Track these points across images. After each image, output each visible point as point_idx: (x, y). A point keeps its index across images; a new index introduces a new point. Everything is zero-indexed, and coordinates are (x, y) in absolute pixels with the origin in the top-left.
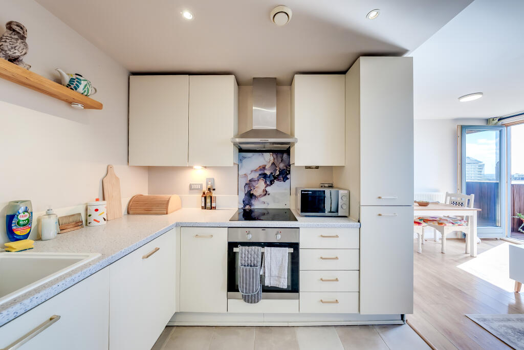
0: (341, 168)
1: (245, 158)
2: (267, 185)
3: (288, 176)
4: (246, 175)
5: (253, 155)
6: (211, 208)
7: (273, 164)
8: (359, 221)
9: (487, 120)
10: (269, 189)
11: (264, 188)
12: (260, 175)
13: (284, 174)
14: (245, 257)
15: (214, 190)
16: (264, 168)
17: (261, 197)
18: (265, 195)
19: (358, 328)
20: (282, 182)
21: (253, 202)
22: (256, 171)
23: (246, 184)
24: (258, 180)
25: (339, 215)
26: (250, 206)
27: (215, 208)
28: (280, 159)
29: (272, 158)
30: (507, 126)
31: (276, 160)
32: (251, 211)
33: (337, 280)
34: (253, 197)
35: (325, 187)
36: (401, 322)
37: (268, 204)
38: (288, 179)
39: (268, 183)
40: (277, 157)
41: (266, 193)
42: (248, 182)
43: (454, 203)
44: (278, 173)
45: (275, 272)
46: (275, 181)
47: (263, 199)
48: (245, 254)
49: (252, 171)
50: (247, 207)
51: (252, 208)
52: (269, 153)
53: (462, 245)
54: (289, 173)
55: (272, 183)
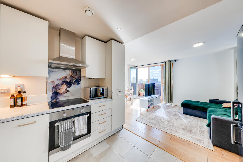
0: (104, 79)
1: (53, 72)
2: (68, 87)
3: (80, 82)
4: (53, 82)
5: (59, 70)
6: (22, 105)
7: (71, 76)
8: (112, 98)
9: (135, 66)
10: (68, 89)
11: (66, 89)
12: (63, 82)
13: (78, 81)
14: (63, 127)
15: (25, 92)
16: (66, 78)
17: (64, 94)
18: (67, 92)
19: (111, 136)
20: (77, 85)
21: (58, 97)
22: (60, 79)
23: (53, 87)
24: (62, 85)
25: (104, 97)
26: (56, 99)
27: (26, 105)
28: (76, 74)
29: (71, 73)
30: (137, 68)
31: (73, 74)
32: (57, 102)
33: (105, 122)
34: (58, 94)
35: (96, 86)
36: (122, 128)
37: (68, 97)
38: (80, 83)
39: (68, 86)
40: (74, 73)
41: (67, 91)
42: (54, 86)
43: (129, 90)
44: (74, 81)
45: (81, 128)
46: (73, 84)
47: (65, 95)
48: (63, 125)
49: (57, 80)
50: (54, 100)
51: (58, 100)
52: (69, 70)
53: (130, 101)
54: (80, 81)
55: (70, 86)
